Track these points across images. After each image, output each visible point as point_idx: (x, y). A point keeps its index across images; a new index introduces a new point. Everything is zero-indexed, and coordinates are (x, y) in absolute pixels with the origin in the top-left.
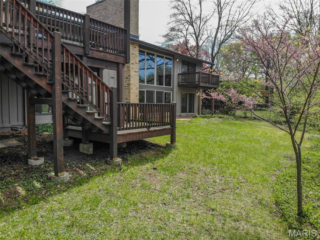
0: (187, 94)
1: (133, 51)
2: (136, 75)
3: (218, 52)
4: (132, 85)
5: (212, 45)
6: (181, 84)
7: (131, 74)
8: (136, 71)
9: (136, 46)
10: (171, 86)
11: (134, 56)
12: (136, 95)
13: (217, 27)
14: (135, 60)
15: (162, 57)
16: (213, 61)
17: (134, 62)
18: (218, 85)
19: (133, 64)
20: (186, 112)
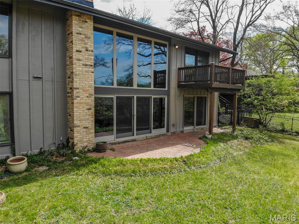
0: (194, 97)
1: (81, 27)
2: (86, 71)
3: (242, 38)
4: (77, 90)
5: (235, 29)
6: (183, 83)
7: (74, 70)
8: (86, 65)
9: (87, 20)
10: (165, 88)
11: (83, 37)
12: (88, 107)
13: (240, 5)
14: (84, 45)
15: (149, 42)
16: (235, 49)
17: (83, 48)
18: (243, 84)
19: (81, 52)
20: (192, 124)
